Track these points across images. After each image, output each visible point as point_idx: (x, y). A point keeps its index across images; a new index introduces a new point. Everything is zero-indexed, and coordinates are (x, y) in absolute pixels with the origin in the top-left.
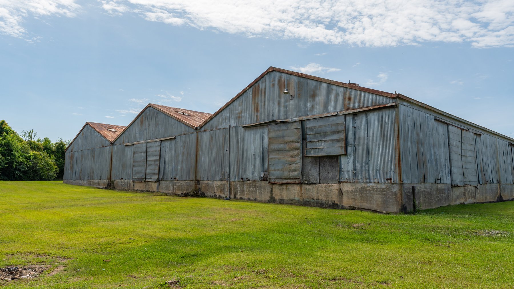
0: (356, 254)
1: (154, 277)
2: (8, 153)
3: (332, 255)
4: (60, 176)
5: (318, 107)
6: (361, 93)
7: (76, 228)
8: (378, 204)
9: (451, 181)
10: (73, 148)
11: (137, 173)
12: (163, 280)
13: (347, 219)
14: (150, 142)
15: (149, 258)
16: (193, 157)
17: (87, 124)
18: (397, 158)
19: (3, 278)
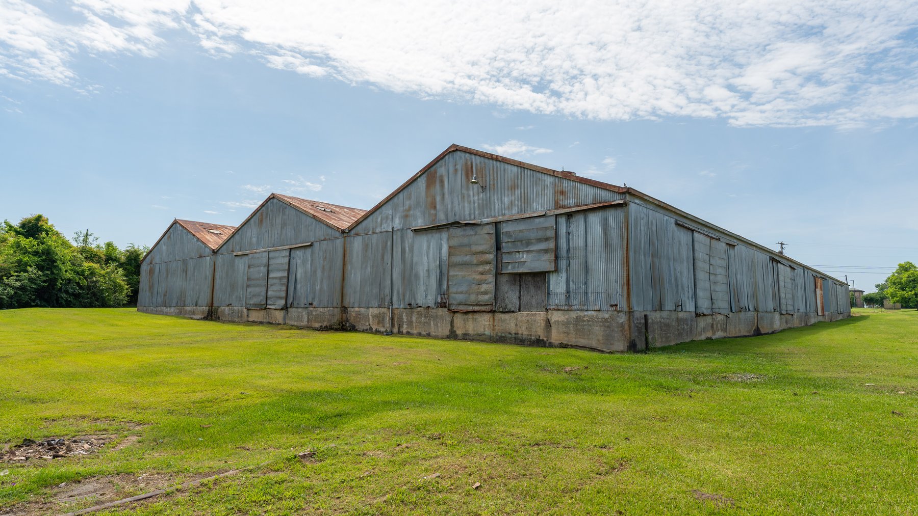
0: (568, 408)
1: (278, 449)
2: (48, 264)
3: (535, 411)
4: (133, 301)
5: (518, 203)
6: (578, 185)
7: (158, 379)
8: (598, 340)
9: (696, 307)
10: (153, 258)
11: (254, 296)
12: (292, 452)
13: (556, 361)
14: (274, 251)
15: (270, 420)
16: (339, 273)
17: (175, 222)
18: (625, 276)
19: (38, 456)
